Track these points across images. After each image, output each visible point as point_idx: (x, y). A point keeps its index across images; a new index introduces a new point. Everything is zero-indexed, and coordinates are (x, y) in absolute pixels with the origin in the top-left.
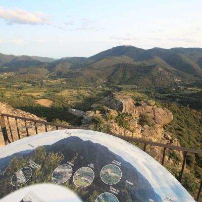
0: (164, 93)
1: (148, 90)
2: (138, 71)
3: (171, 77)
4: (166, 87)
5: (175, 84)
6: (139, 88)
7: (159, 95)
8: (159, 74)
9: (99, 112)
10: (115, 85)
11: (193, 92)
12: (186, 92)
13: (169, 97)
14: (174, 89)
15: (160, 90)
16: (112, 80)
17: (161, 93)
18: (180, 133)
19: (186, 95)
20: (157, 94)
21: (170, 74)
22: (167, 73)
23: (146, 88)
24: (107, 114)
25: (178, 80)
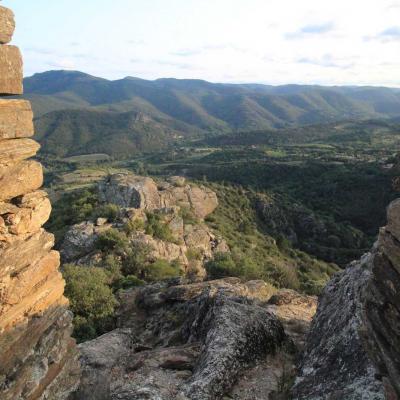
0: (161, 161)
1: (133, 161)
2: (102, 124)
3: (166, 132)
4: (161, 151)
5: (176, 144)
6: (113, 158)
7: (153, 167)
8: (146, 128)
9: (105, 220)
10: (58, 158)
11: (205, 154)
12: (194, 156)
13: (171, 167)
14: (175, 153)
15: (152, 159)
16: (49, 149)
17: (155, 163)
18: (213, 224)
19: (195, 161)
20: (149, 165)
21: (164, 127)
22: (158, 125)
23: (128, 157)
24: (125, 220)
25: (178, 137)
